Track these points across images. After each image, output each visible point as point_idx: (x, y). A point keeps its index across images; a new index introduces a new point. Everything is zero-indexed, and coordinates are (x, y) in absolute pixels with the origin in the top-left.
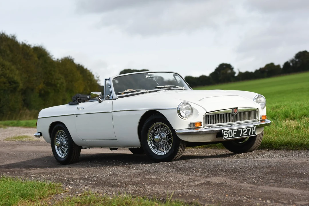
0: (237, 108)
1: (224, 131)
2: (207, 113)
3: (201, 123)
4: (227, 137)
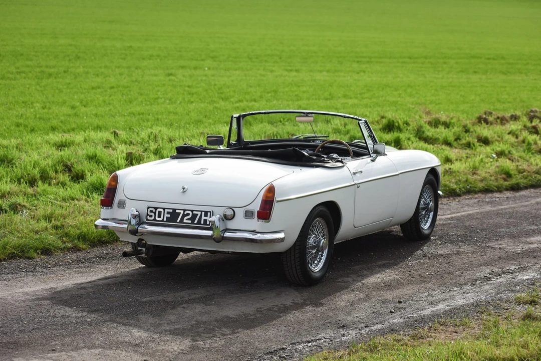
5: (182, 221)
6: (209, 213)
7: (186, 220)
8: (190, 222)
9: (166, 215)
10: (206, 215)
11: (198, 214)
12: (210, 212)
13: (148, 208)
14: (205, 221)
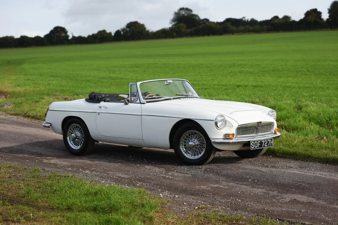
0: (261, 122)
1: (251, 142)
2: (239, 125)
3: (234, 134)
4: (253, 147)
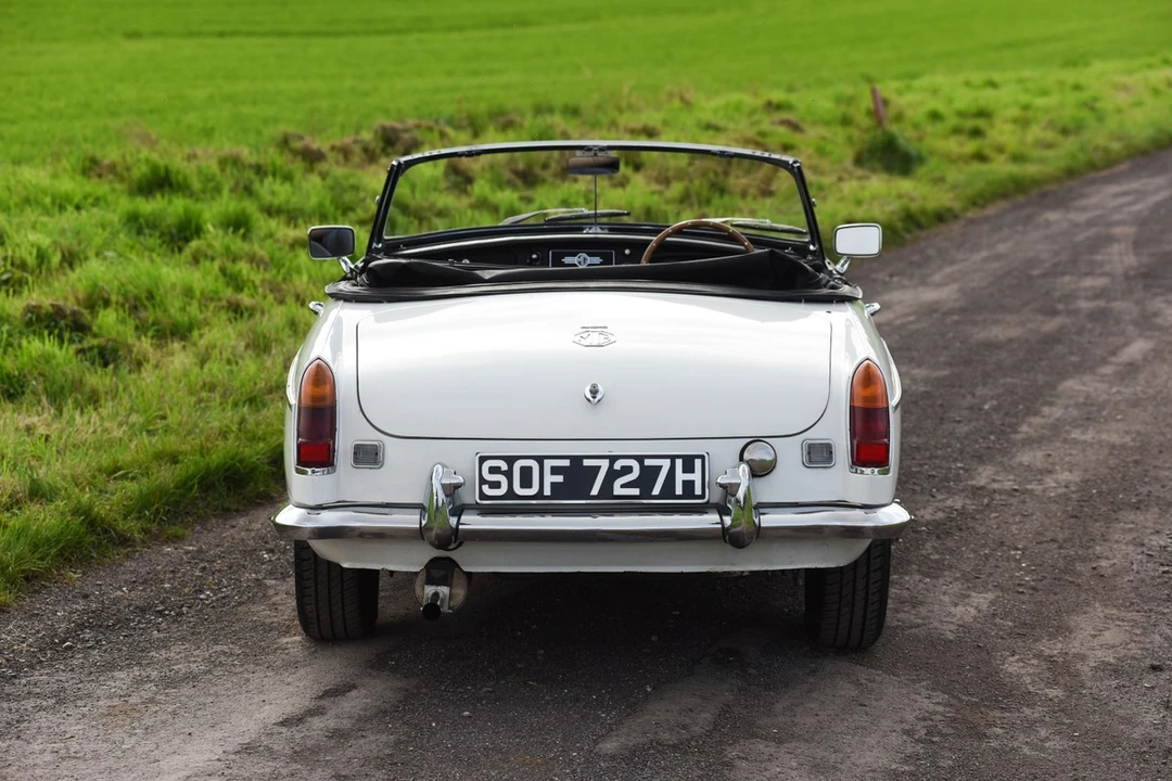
5: (607, 490)
6: (698, 463)
7: (622, 486)
8: (636, 491)
9: (549, 479)
10: (689, 466)
11: (659, 468)
12: (702, 457)
13: (483, 459)
14: (688, 485)
